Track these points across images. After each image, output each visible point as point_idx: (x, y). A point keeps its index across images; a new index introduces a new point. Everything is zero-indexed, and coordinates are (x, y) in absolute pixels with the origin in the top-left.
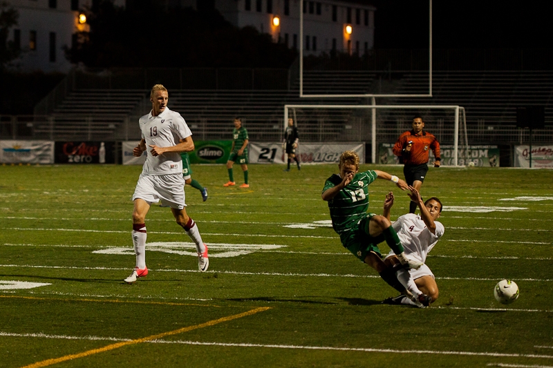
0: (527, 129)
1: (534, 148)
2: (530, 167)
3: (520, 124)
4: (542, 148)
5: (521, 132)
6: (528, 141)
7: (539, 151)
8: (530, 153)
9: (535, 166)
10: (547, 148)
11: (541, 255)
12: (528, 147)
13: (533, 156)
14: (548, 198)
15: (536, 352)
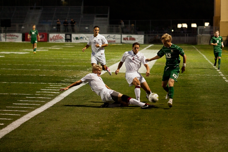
0: (5, 28)
1: (7, 34)
2: (6, 40)
3: (2, 26)
4: (10, 34)
5: (3, 29)
6: (5, 32)
7: (9, 35)
8: (6, 36)
9: (8, 41)
10: (12, 34)
11: (9, 73)
12: (5, 34)
13: (7, 37)
14: (12, 53)
15: (7, 109)
